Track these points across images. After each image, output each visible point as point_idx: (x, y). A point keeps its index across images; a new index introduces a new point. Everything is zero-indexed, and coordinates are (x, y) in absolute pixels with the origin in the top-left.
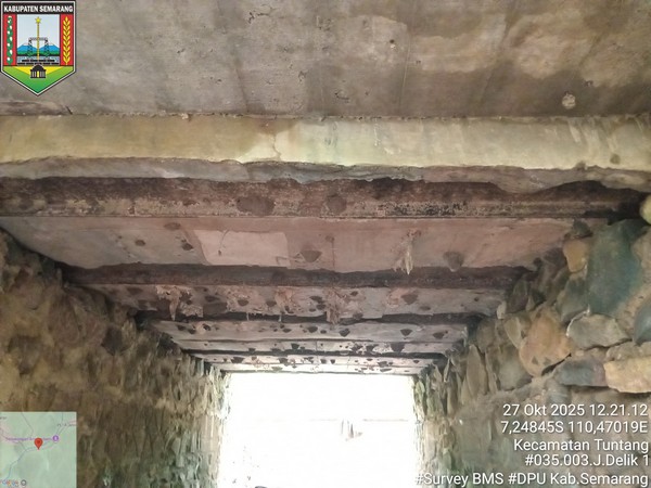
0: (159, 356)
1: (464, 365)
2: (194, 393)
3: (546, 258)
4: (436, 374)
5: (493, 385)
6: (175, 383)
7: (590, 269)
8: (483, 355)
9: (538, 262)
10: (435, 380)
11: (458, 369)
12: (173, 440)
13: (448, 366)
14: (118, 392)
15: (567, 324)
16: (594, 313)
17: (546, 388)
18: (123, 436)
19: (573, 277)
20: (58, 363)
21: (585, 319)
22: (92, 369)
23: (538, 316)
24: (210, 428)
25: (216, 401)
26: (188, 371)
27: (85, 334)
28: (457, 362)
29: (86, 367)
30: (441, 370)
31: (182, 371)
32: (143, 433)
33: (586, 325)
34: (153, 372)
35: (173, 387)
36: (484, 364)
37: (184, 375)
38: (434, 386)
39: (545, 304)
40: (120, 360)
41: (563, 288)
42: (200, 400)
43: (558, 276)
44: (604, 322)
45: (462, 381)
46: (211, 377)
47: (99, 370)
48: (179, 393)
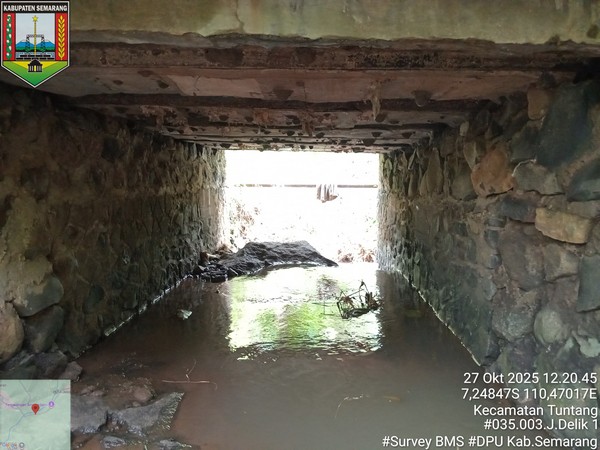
0: (155, 151)
1: (426, 161)
2: (190, 173)
3: (511, 97)
4: (403, 158)
5: (446, 189)
6: (172, 171)
7: (545, 123)
8: (442, 160)
9: (503, 98)
10: (401, 164)
11: (421, 162)
12: (177, 216)
13: (413, 156)
14: (123, 192)
15: (514, 164)
16: (539, 163)
17: (487, 209)
18: (134, 224)
19: (529, 124)
20: (67, 182)
21: (531, 166)
22: (97, 180)
23: (493, 148)
24: (207, 199)
25: (210, 176)
26: (182, 157)
27: (84, 152)
28: (421, 156)
29: (91, 180)
30: (408, 157)
31: (177, 158)
32: (151, 218)
33: (531, 171)
34: (151, 166)
35: (171, 173)
36: (443, 168)
37: (180, 161)
38: (400, 168)
39: (501, 138)
40: (120, 165)
41: (520, 130)
42: (197, 179)
43: (518, 116)
44: (546, 173)
45: (423, 174)
46: (204, 157)
47: (103, 180)
48: (177, 178)
